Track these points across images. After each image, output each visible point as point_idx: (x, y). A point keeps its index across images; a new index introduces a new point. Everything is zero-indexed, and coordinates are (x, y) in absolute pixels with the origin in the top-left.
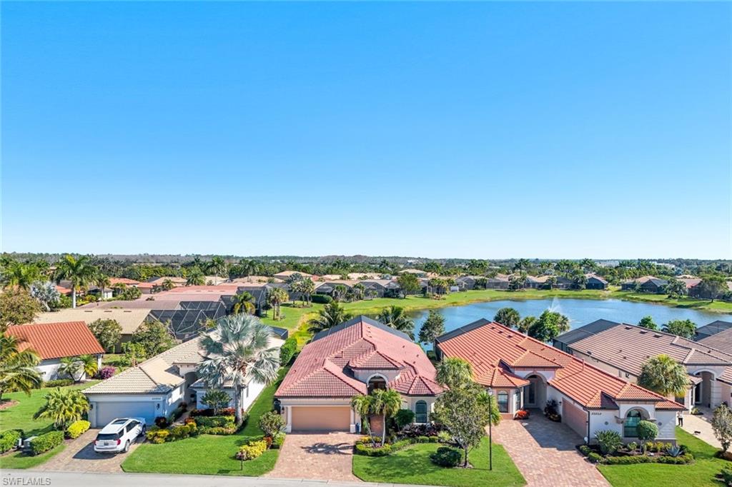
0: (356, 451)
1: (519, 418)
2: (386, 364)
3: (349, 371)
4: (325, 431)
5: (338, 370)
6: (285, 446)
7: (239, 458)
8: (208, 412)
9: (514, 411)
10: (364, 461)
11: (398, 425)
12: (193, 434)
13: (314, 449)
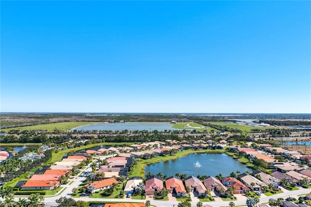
0: (154, 197)
1: (172, 193)
2: (157, 187)
3: (153, 188)
4: (150, 195)
5: (151, 188)
6: (146, 197)
7: (142, 198)
8: (137, 193)
9: (171, 192)
10: (154, 198)
11: (158, 194)
12: (137, 195)
13: (149, 197)
